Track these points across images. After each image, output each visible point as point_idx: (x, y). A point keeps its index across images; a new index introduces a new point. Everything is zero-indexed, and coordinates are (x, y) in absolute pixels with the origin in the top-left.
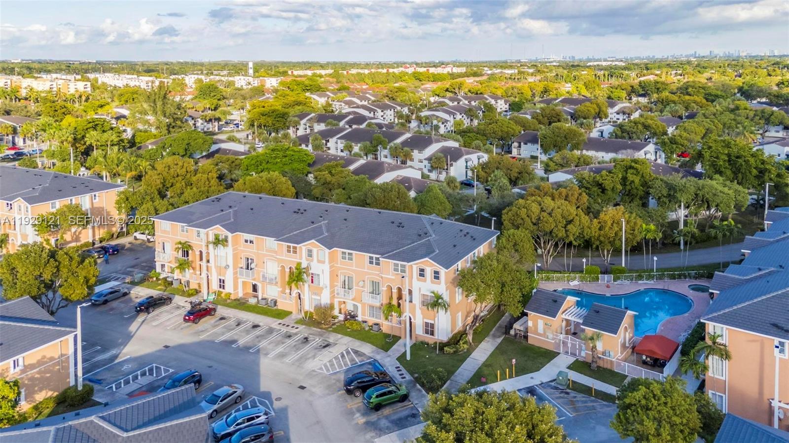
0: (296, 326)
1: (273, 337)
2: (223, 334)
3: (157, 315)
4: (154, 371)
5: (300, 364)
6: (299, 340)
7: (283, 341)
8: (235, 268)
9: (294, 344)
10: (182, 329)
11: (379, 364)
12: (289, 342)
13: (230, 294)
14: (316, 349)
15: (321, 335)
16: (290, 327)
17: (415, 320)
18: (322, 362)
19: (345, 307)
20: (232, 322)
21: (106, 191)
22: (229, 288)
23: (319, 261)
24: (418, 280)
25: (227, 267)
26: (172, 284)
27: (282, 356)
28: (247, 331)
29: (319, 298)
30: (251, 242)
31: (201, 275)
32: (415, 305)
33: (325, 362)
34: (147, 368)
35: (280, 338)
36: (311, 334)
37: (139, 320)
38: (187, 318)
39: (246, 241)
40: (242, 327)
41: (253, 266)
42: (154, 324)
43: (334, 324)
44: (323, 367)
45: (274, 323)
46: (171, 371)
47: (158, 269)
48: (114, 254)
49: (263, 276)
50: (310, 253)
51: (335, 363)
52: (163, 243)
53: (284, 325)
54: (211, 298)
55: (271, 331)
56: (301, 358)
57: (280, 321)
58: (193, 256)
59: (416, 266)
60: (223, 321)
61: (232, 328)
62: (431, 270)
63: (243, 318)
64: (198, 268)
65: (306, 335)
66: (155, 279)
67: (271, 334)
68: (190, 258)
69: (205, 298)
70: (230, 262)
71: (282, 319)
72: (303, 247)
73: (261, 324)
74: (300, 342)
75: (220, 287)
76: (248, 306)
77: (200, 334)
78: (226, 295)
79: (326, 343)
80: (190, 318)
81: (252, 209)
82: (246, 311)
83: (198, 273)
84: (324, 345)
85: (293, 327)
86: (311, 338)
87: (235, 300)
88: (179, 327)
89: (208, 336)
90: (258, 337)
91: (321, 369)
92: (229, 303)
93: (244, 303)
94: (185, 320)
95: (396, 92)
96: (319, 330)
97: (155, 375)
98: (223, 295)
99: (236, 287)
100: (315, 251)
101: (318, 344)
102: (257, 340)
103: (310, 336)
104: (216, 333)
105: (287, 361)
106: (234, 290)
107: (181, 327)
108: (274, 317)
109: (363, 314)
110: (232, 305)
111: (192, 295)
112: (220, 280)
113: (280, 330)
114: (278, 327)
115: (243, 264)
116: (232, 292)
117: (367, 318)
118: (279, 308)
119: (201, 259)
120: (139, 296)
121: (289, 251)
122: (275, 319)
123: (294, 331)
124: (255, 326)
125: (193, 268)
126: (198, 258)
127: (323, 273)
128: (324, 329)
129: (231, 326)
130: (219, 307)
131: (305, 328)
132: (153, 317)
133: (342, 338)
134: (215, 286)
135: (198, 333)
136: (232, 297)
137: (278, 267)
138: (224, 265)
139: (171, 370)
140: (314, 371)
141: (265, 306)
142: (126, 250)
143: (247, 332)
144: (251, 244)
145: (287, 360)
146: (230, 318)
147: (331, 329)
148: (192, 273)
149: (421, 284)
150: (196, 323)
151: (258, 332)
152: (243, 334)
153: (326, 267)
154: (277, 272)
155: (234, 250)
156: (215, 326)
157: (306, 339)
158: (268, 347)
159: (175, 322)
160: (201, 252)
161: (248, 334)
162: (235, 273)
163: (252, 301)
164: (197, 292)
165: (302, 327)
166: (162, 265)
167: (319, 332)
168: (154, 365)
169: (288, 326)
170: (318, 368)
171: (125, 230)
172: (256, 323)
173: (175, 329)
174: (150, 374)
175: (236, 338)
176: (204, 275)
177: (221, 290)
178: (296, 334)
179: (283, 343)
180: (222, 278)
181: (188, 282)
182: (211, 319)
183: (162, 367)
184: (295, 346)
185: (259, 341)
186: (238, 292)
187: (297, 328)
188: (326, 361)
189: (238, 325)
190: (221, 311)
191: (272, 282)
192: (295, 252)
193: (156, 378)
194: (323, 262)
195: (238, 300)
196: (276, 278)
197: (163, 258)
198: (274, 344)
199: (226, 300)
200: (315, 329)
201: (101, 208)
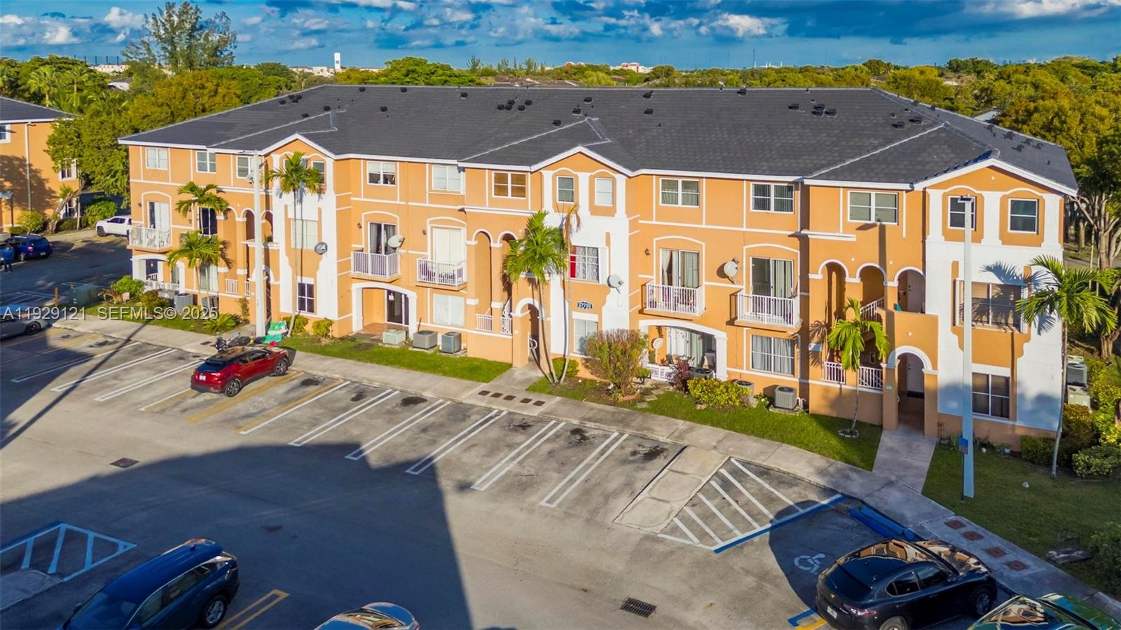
0: (535, 397)
1: (471, 430)
2: (314, 422)
3: (115, 377)
4: (57, 551)
5: (595, 512)
6: (557, 436)
7: (509, 440)
8: (342, 251)
9: (548, 447)
10: (184, 410)
11: (870, 507)
12: (524, 441)
13: (331, 323)
14: (624, 462)
15: (623, 422)
16: (516, 402)
17: (935, 366)
18: (667, 507)
19: (665, 344)
20: (340, 393)
21: (30, 121)
22: (326, 307)
23: (595, 210)
24: (948, 236)
25: (321, 249)
26: (173, 306)
27: (518, 486)
28: (389, 412)
29: (595, 318)
30: (389, 179)
31: (248, 276)
32: (934, 320)
33: (677, 506)
34: (30, 541)
35: (495, 433)
36: (590, 420)
37: (55, 389)
38: (203, 378)
39: (374, 178)
40: (368, 405)
41: (394, 242)
42: (99, 398)
43: (646, 392)
44: (677, 521)
45: (468, 393)
46: (121, 550)
47: (138, 272)
48: (37, 258)
49: (425, 270)
50: (567, 189)
51: (715, 510)
52: (152, 205)
53: (497, 395)
54: (277, 333)
55: (459, 413)
56: (586, 492)
57: (483, 386)
58: (229, 229)
59: (941, 192)
60: (312, 388)
61: (338, 405)
62: (1003, 200)
63: (371, 381)
64: (240, 257)
65: (575, 422)
66: (126, 296)
67: (464, 420)
68: (221, 235)
69: (260, 333)
70: (330, 237)
71: (487, 382)
72: (547, 175)
73: (426, 394)
74: (561, 442)
75: (302, 308)
76: (381, 353)
77: (241, 423)
78: (318, 325)
79: (648, 446)
80: (209, 377)
81: (384, 109)
82: (378, 363)
83: (241, 272)
84: (646, 450)
85: (526, 401)
86: (592, 429)
87: (342, 339)
88: (176, 405)
89: (268, 429)
90: (424, 430)
91: (674, 530)
92: (326, 346)
93: (368, 346)
94: (196, 384)
95: (574, 74)
96: (610, 408)
97: (52, 570)
98: (309, 328)
99: (344, 306)
100: (583, 179)
101: (622, 447)
102: (424, 436)
103: (589, 424)
104: (293, 421)
105: (543, 503)
106: (340, 314)
107: (184, 405)
108: (463, 377)
109: (734, 361)
110: (336, 350)
111: (223, 328)
112: (302, 287)
113: (490, 410)
114: (482, 403)
115: (365, 240)
116: (333, 315)
117: (746, 372)
118: (470, 354)
119: (250, 235)
120: (72, 334)
121: (501, 190)
122: (467, 382)
123: (534, 412)
124: (411, 401)
125: (228, 263)
126: (241, 231)
127: (608, 243)
128: (624, 404)
129: (338, 400)
130: (299, 354)
131: (563, 403)
132: (101, 381)
133: (691, 429)
134: (286, 303)
135: (234, 422)
136: (335, 332)
137: (469, 238)
138: (311, 244)
139: (124, 546)
140: (653, 539)
141: (430, 352)
142: (74, 251)
143: (390, 416)
144: (389, 185)
145: (542, 499)
146: (333, 380)
147: (644, 405)
148: (226, 275)
149: (955, 250)
150: (230, 395)
151: (418, 417)
152: (379, 422)
153: (619, 226)
154: (463, 256)
155: (340, 201)
156: (285, 403)
157: (579, 437)
158: (466, 458)
159: (167, 393)
160: (249, 215)
161: (391, 422)
162: (342, 267)
163: (393, 339)
164: (237, 322)
165: (552, 402)
166: (148, 262)
167: (614, 413)
168: (63, 527)
169: (510, 398)
170: (662, 527)
171: (77, 216)
172: (412, 391)
173: (163, 411)
174: (34, 565)
175: (354, 433)
176: (257, 276)
177: (305, 314)
178: (541, 420)
179: (511, 447)
180: (307, 281)
181: (214, 301)
182: (276, 383)
183: (92, 535)
184: (551, 453)
185: (434, 442)
186: (350, 319)
187: (539, 403)
188: (679, 501)
189: (359, 397)
190: (304, 364)
191: (449, 285)
192: (520, 191)
193: (57, 581)
194: (610, 212)
195: (353, 339)
196: (460, 272)
197: (151, 241)
198: (483, 451)
199: (319, 341)
200: (594, 405)
201: (17, 159)
